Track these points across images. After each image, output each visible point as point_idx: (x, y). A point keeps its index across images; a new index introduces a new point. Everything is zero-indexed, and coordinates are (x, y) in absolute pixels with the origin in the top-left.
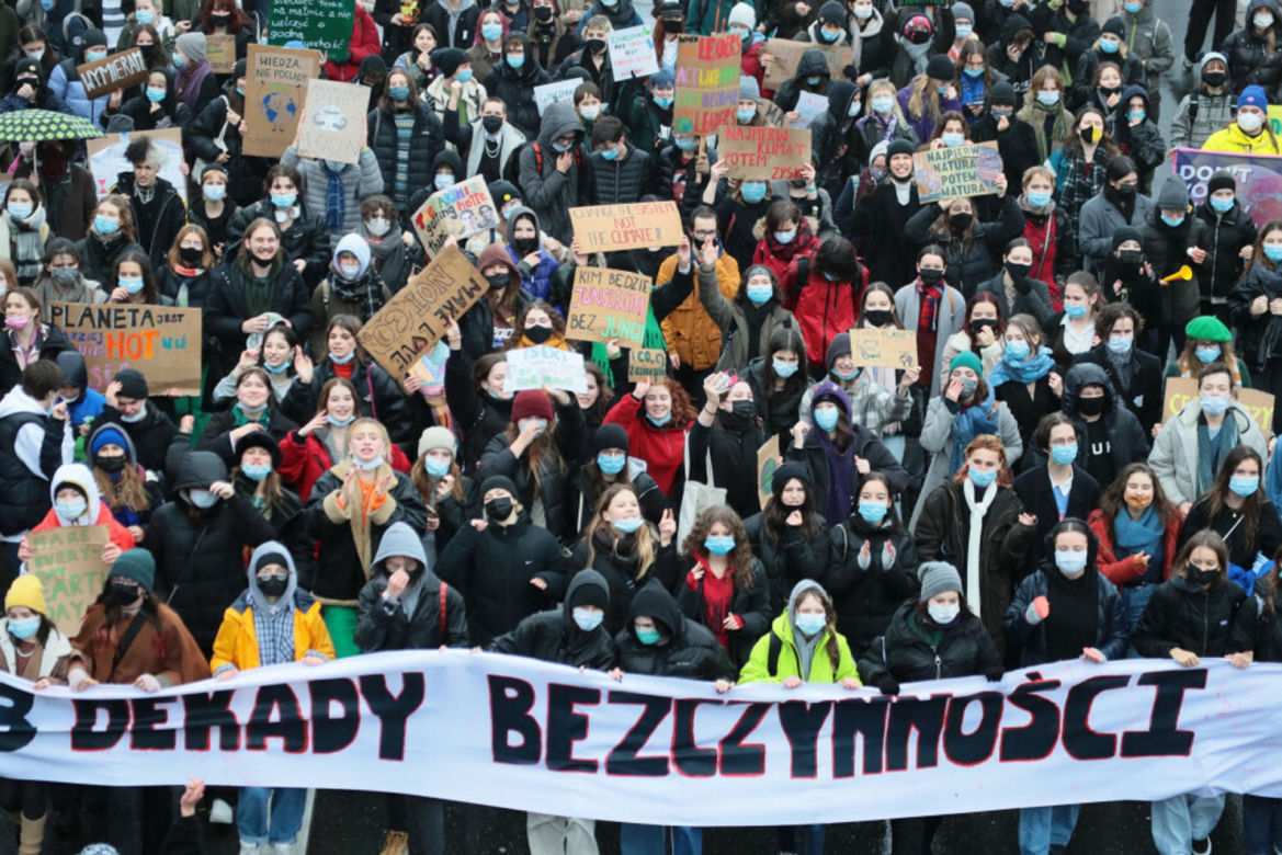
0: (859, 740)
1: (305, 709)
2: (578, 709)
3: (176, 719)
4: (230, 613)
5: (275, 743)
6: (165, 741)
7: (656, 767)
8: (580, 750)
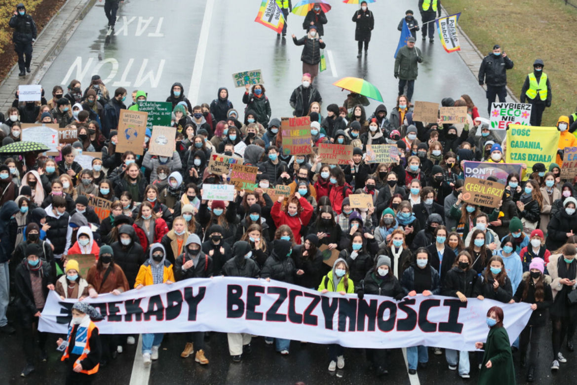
0: (348, 319)
1: (165, 304)
2: (257, 294)
3: (123, 311)
4: (143, 266)
5: (153, 318)
6: (119, 318)
7: (282, 318)
8: (258, 309)
